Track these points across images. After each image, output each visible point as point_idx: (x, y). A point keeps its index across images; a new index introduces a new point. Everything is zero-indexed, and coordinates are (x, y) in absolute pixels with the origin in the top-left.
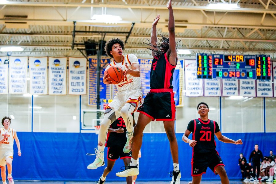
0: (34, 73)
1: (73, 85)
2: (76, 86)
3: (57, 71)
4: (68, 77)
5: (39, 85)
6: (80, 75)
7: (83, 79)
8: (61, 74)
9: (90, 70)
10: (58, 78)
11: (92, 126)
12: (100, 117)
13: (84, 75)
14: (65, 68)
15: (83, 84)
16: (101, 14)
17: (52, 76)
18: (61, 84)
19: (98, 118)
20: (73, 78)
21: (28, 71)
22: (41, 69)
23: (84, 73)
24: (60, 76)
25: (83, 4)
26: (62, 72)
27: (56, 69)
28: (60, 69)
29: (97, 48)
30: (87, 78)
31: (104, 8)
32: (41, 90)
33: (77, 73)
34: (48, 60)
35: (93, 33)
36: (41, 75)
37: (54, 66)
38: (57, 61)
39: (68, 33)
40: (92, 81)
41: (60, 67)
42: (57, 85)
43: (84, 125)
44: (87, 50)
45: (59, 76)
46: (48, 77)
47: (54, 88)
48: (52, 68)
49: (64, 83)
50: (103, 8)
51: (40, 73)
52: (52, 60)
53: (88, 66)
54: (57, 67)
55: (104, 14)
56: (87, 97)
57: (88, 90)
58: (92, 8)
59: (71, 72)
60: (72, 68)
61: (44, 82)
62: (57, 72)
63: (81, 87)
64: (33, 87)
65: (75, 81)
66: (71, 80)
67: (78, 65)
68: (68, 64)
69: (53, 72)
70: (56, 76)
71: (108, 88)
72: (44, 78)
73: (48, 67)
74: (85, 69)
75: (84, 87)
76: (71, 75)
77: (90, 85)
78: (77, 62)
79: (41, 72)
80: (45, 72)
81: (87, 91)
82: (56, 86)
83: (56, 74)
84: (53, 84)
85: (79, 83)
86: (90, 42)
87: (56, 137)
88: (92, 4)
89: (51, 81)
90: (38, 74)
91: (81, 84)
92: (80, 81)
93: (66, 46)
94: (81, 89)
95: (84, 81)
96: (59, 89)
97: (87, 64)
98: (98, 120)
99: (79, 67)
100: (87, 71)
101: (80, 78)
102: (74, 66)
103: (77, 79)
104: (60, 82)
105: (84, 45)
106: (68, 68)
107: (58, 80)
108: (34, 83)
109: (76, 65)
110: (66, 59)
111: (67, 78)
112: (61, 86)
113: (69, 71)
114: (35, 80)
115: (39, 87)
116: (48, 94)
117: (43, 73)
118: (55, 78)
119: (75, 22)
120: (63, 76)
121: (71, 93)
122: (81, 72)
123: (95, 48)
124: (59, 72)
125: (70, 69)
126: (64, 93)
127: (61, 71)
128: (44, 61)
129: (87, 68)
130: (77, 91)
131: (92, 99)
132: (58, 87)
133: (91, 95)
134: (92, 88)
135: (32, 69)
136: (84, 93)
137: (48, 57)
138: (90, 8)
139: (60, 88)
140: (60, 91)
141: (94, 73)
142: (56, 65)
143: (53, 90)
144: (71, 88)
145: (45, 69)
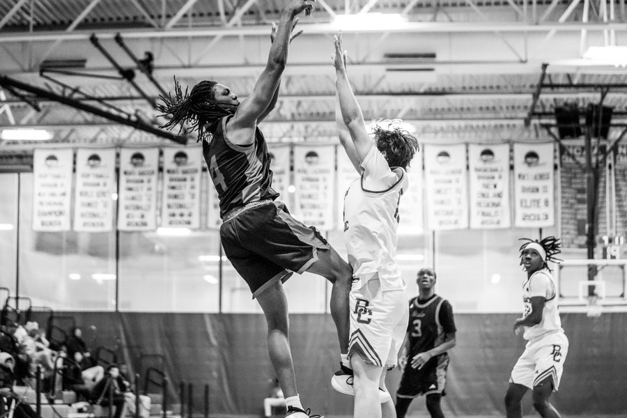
0: (436, 181)
1: (524, 204)
2: (530, 207)
3: (489, 176)
4: (512, 186)
5: (448, 208)
6: (539, 184)
7: (546, 191)
8: (496, 181)
9: (562, 172)
10: (492, 191)
11: (577, 297)
12: (596, 278)
13: (549, 183)
14: (506, 167)
15: (547, 202)
16: (603, 45)
17: (477, 186)
18: (497, 205)
19: (591, 277)
20: (524, 190)
21: (424, 176)
22: (453, 172)
23: (548, 178)
24: (495, 186)
25: (561, 24)
26: (500, 177)
27: (485, 170)
28: (496, 170)
29: (583, 121)
30: (555, 188)
31: (609, 32)
32: (453, 218)
33: (533, 177)
34: (467, 151)
35: (581, 89)
36: (454, 186)
37: (481, 165)
38: (488, 153)
39: (523, 90)
40: (567, 195)
41: (493, 166)
42: (488, 205)
43: (561, 296)
44: (562, 125)
45: (492, 186)
46: (468, 190)
47: (483, 214)
48: (477, 170)
49: (505, 200)
50: (606, 32)
51: (450, 182)
52: (476, 151)
53: (558, 162)
54: (488, 166)
55: (610, 44)
56: (557, 230)
57: (559, 215)
58: (584, 32)
59: (520, 176)
60: (520, 167)
61: (459, 200)
62: (488, 178)
63: (543, 210)
64: (436, 213)
65: (530, 197)
66: (519, 195)
67: (534, 160)
68: (511, 158)
69: (479, 177)
70: (486, 186)
71: (603, 210)
72: (458, 191)
73: (468, 167)
74: (550, 169)
75: (550, 211)
76: (519, 184)
77: (564, 205)
78: (532, 155)
79: (453, 177)
80: (462, 177)
81: (555, 217)
82: (487, 210)
83: (486, 182)
84: (479, 204)
85: (537, 202)
86: (568, 109)
87: (488, 322)
88: (586, 24)
89: (475, 198)
90: (445, 182)
91: (542, 203)
92: (541, 196)
93: (512, 118)
94: (543, 214)
95: (550, 196)
96: (493, 214)
97: (555, 157)
98: (591, 283)
99: (537, 164)
100: (555, 174)
101: (541, 190)
102: (526, 162)
103: (533, 191)
104: (496, 200)
105: (553, 116)
106: (512, 167)
107: (491, 195)
108: (437, 202)
109: (529, 160)
110: (507, 147)
111: (510, 189)
112: (499, 209)
113: (514, 174)
114: (440, 197)
115: (449, 213)
116: (469, 228)
117: (458, 181)
118: (485, 191)
119: (545, 66)
120: (503, 186)
121: (520, 223)
122: (541, 177)
123: (577, 121)
124: (493, 178)
125: (517, 170)
126: (506, 223)
127: (496, 175)
128: (457, 153)
129: (556, 167)
130: (534, 219)
131: (568, 236)
132: (492, 210)
133: (565, 228)
134: (567, 211)
135: (432, 172)
136: (550, 222)
137: (467, 144)
138: (580, 32)
139: (496, 212)
140: (495, 219)
141: (571, 178)
142: (485, 161)
143: (481, 218)
144: (520, 212)
145: (460, 172)
